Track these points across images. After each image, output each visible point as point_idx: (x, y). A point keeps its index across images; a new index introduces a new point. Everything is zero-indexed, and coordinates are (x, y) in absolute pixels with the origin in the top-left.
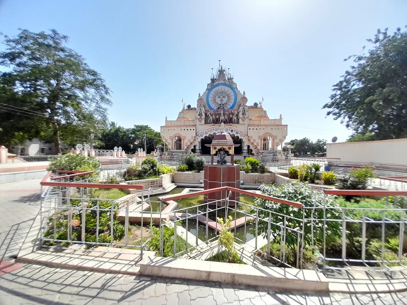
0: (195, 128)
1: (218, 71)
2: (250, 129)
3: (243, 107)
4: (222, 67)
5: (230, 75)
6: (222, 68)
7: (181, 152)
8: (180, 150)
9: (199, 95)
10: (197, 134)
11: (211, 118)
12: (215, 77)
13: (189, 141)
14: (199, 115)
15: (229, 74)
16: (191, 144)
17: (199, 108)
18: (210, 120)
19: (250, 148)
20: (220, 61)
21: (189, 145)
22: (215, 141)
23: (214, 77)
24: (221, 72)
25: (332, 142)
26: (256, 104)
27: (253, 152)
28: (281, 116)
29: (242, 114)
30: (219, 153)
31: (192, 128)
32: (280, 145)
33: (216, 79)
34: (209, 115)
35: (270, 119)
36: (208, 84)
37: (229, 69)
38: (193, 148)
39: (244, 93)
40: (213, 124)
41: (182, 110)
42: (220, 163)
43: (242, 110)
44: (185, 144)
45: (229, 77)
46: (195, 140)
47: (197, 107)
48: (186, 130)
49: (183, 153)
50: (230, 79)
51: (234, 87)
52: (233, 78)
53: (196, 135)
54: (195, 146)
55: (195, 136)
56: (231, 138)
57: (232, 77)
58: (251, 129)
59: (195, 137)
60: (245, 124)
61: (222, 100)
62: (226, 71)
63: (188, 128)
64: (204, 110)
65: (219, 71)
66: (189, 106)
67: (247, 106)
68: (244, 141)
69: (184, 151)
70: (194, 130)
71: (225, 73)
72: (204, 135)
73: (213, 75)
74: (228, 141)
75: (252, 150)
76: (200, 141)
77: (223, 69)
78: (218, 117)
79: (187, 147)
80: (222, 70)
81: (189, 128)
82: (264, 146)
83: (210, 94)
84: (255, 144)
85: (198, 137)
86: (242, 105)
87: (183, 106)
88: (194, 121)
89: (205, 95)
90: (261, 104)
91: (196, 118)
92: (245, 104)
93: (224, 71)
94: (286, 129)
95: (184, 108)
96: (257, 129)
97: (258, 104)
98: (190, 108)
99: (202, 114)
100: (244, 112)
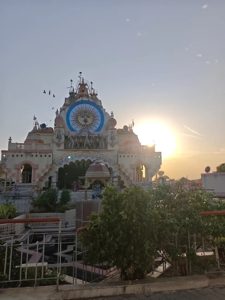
1: (78, 84)
2: (120, 156)
3: (110, 130)
4: (83, 80)
5: (93, 90)
6: (83, 82)
7: (31, 186)
8: (29, 184)
10: (54, 162)
11: (73, 141)
12: (75, 91)
13: (43, 171)
14: (57, 138)
15: (92, 89)
16: (45, 175)
17: (57, 129)
18: (72, 144)
19: (122, 179)
20: (81, 73)
21: (42, 177)
22: (89, 172)
23: (73, 90)
24: (83, 86)
25: (205, 173)
26: (125, 127)
27: (124, 185)
29: (111, 139)
30: (94, 187)
31: (47, 154)
32: (155, 176)
33: (76, 93)
34: (70, 139)
35: (141, 145)
36: (66, 99)
37: (92, 83)
38: (48, 180)
39: (112, 113)
40: (75, 149)
41: (33, 129)
44: (36, 175)
45: (93, 92)
46: (51, 170)
47: (55, 128)
48: (39, 156)
49: (34, 187)
51: (98, 104)
52: (97, 95)
53: (53, 164)
54: (50, 178)
55: (51, 163)
56: (108, 170)
57: (95, 92)
58: (122, 156)
59: (51, 165)
60: (114, 151)
61: (86, 121)
62: (88, 85)
63: (41, 154)
64: (64, 132)
65: (80, 84)
66: (43, 126)
68: (113, 170)
69: (36, 184)
70: (50, 156)
71: (87, 87)
72: (64, 163)
73: (72, 88)
74: (104, 172)
75: (123, 182)
76: (57, 170)
77: (85, 82)
78: (81, 141)
79: (39, 180)
80: (83, 84)
82: (137, 177)
83: (71, 112)
84: (127, 174)
85: (54, 165)
86: (110, 127)
87: (35, 125)
88: (49, 145)
89: (65, 114)
90: (131, 127)
91: (53, 141)
92: (113, 127)
93: (86, 84)
94: (159, 157)
95: (35, 127)
96: (128, 156)
97: (128, 128)
98: (45, 128)
99: (61, 137)
100: (112, 136)
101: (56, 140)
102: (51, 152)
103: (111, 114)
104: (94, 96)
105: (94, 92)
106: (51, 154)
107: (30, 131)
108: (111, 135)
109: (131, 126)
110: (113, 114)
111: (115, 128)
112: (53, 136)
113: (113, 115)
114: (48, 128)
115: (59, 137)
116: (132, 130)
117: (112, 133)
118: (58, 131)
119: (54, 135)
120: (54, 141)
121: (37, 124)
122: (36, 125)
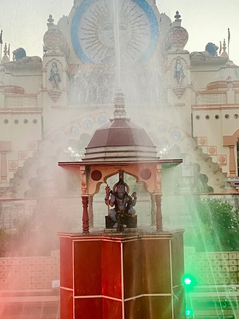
2: (198, 117)
3: (175, 56)
9: (51, 20)
13: (22, 155)
14: (50, 79)
17: (50, 58)
26: (211, 47)
29: (175, 76)
31: (30, 118)
39: (178, 16)
42: (116, 225)
43: (174, 64)
47: (45, 56)
48: (11, 121)
53: (43, 139)
55: (40, 139)
58: (202, 117)
59: (39, 142)
60: (184, 105)
63: (16, 117)
64: (65, 65)
66: (20, 53)
67: (187, 53)
69: (8, 185)
70: (35, 121)
74: (139, 149)
81: (21, 118)
83: (83, 19)
84: (215, 160)
86: (174, 49)
88: (35, 96)
89: (68, 23)
90: (225, 48)
91: (42, 86)
92: (181, 49)
95: (5, 58)
96: (217, 117)
97: (217, 48)
98: (24, 58)
99: (59, 77)
100: (178, 70)
101: (49, 86)
102: (38, 113)
103: (175, 17)
106: (38, 117)
108: (176, 68)
109: (224, 45)
110: (180, 16)
112: (42, 75)
113: (181, 21)
114: (31, 58)
115: (54, 77)
116: (225, 55)
117: (178, 61)
118: (51, 63)
119: (44, 74)
120: (44, 86)
122: (5, 54)
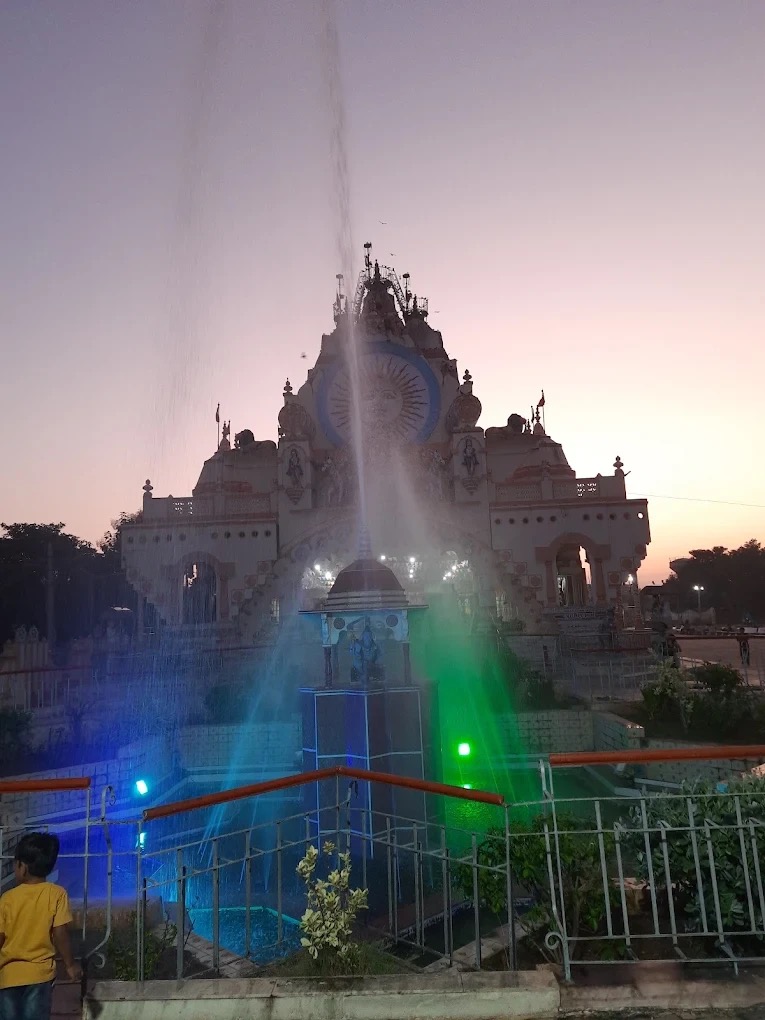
0: (272, 528)
1: (362, 285)
2: (498, 521)
3: (463, 436)
5: (411, 301)
6: (377, 274)
7: (215, 632)
8: (210, 626)
9: (288, 387)
10: (283, 551)
11: (339, 480)
13: (250, 582)
14: (289, 473)
15: (409, 296)
17: (288, 444)
18: (337, 490)
20: (368, 246)
21: (248, 601)
22: (336, 595)
24: (378, 291)
26: (514, 420)
28: (618, 464)
29: (464, 463)
31: (261, 529)
33: (355, 317)
34: (331, 472)
35: (577, 477)
36: (324, 337)
37: (406, 276)
39: (467, 376)
41: (217, 450)
43: (462, 447)
45: (411, 308)
46: (276, 577)
47: (280, 440)
48: (234, 535)
49: (223, 635)
50: (417, 316)
51: (432, 344)
52: (426, 314)
53: (279, 557)
55: (275, 557)
57: (420, 307)
58: (504, 521)
59: (274, 562)
60: (477, 503)
61: (380, 409)
62: (395, 283)
63: (241, 528)
64: (308, 452)
65: (367, 284)
66: (246, 436)
67: (481, 430)
70: (268, 534)
71: (391, 291)
73: (343, 301)
77: (383, 273)
79: (241, 610)
80: (378, 281)
81: (248, 529)
83: (333, 384)
84: (524, 583)
85: (285, 562)
86: (462, 426)
87: (221, 436)
88: (267, 496)
90: (537, 418)
91: (277, 482)
92: (472, 424)
93: (389, 284)
94: (641, 516)
95: (225, 443)
98: (251, 444)
99: (301, 470)
100: (469, 455)
102: (271, 521)
103: (465, 378)
104: (415, 321)
105: (415, 305)
107: (210, 455)
108: (465, 451)
109: (537, 413)
110: (470, 377)
111: (477, 425)
112: (277, 467)
113: (472, 383)
114: (260, 442)
115: (294, 470)
116: (540, 428)
117: (468, 442)
119: (280, 465)
120: (280, 483)
121: (226, 431)
122: (224, 437)
